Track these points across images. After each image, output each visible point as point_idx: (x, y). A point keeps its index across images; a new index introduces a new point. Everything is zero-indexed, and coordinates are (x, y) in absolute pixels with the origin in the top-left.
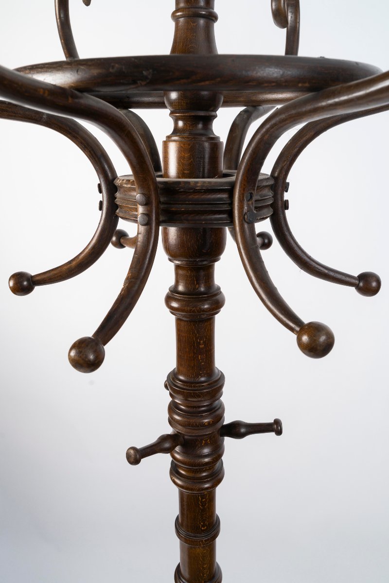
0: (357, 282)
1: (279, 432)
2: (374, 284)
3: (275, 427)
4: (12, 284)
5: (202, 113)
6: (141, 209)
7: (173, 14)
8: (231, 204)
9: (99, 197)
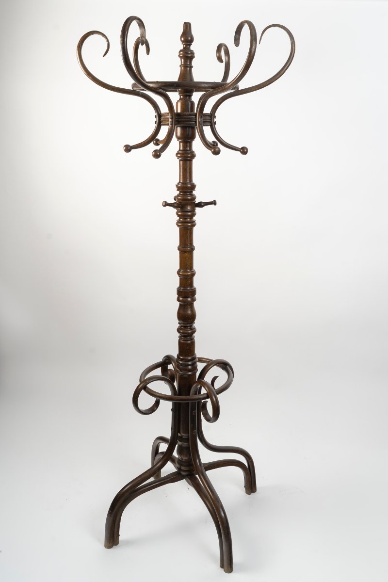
2: (246, 150)
3: (214, 203)
4: (125, 148)
5: (188, 94)
6: (170, 120)
7: (180, 66)
8: (196, 119)
9: (155, 120)
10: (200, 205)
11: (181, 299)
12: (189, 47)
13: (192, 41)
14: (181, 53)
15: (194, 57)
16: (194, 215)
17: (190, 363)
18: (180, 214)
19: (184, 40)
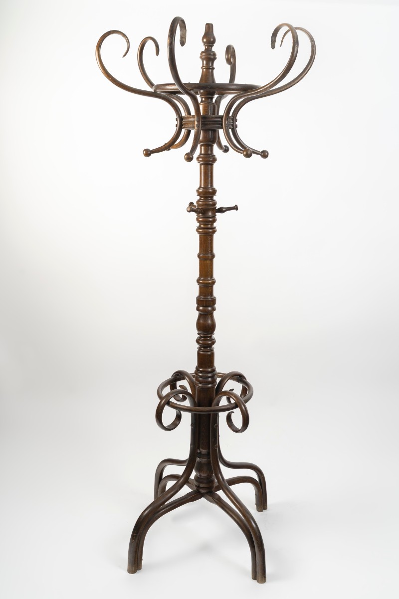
1: (237, 209)
2: (266, 154)
3: (236, 208)
4: (145, 152)
5: (210, 96)
7: (202, 68)
8: (222, 122)
9: (176, 123)
10: (221, 210)
11: (201, 308)
12: (211, 48)
13: (214, 42)
14: (204, 54)
15: (216, 58)
16: (214, 221)
17: (210, 375)
18: (201, 219)
19: (206, 41)
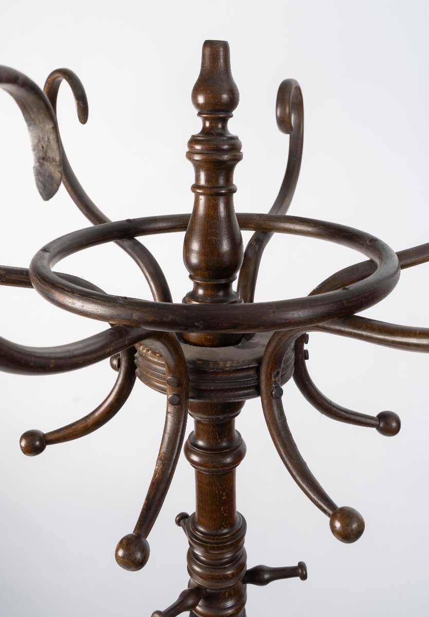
0: (378, 423)
1: (304, 577)
2: (394, 424)
3: (299, 571)
4: (23, 444)
5: (223, 281)
8: (259, 379)
10: (260, 576)
12: (224, 127)
13: (233, 102)
14: (198, 147)
15: (238, 158)
19: (207, 103)
